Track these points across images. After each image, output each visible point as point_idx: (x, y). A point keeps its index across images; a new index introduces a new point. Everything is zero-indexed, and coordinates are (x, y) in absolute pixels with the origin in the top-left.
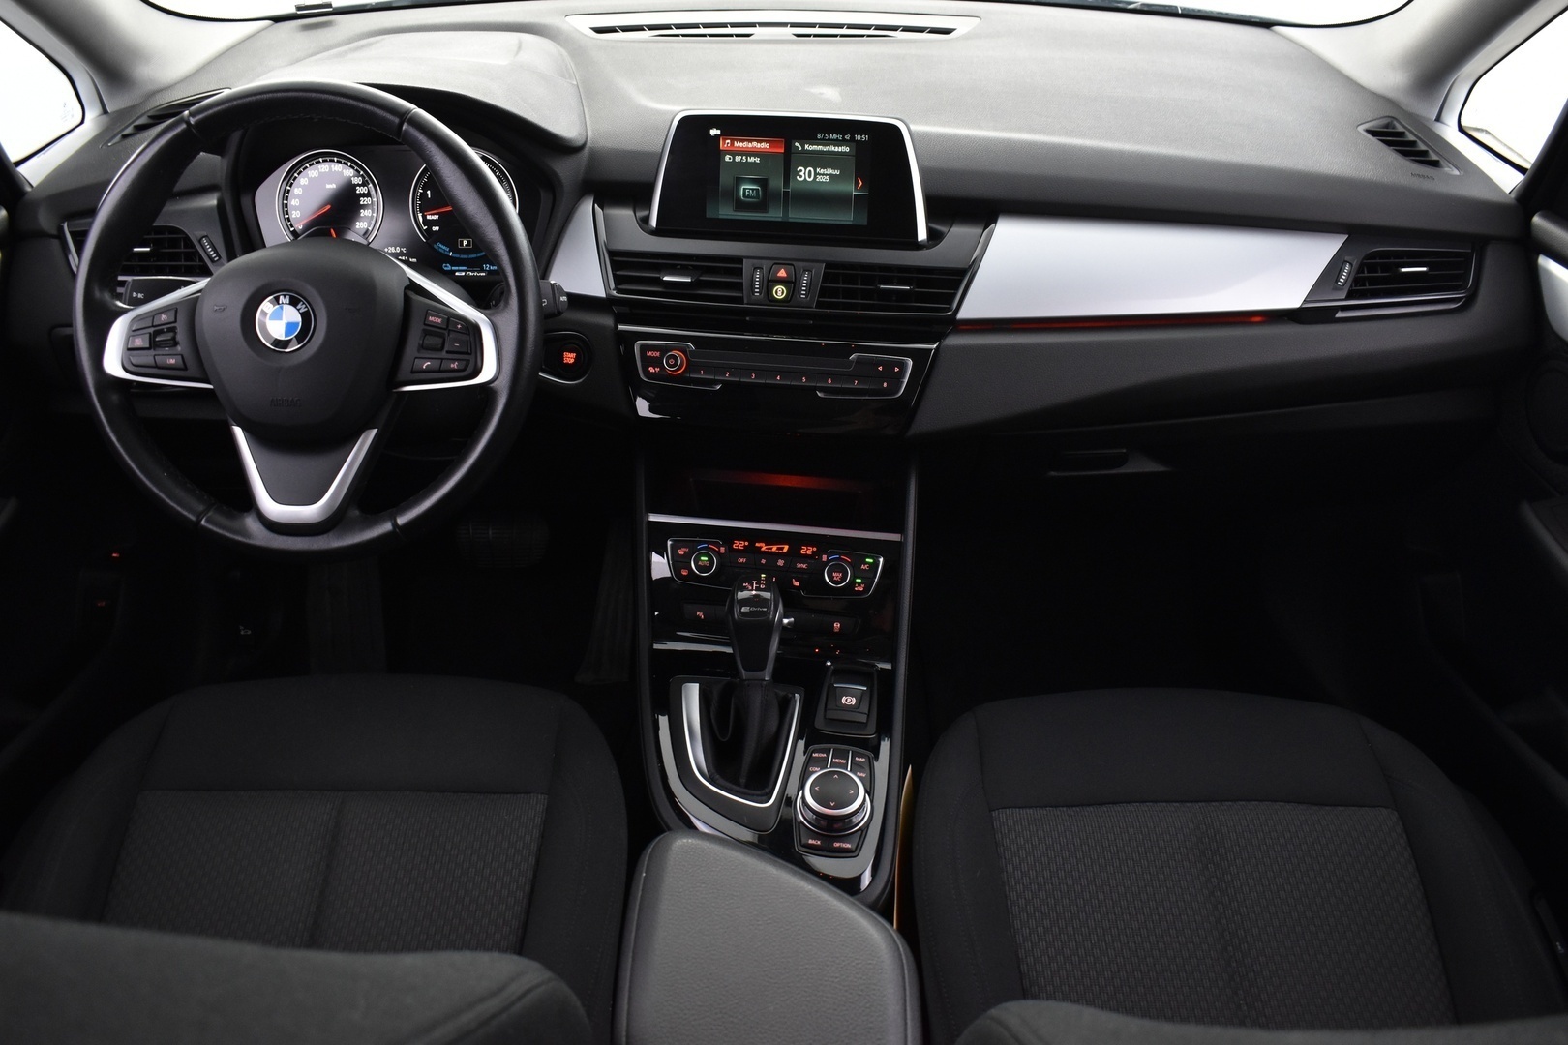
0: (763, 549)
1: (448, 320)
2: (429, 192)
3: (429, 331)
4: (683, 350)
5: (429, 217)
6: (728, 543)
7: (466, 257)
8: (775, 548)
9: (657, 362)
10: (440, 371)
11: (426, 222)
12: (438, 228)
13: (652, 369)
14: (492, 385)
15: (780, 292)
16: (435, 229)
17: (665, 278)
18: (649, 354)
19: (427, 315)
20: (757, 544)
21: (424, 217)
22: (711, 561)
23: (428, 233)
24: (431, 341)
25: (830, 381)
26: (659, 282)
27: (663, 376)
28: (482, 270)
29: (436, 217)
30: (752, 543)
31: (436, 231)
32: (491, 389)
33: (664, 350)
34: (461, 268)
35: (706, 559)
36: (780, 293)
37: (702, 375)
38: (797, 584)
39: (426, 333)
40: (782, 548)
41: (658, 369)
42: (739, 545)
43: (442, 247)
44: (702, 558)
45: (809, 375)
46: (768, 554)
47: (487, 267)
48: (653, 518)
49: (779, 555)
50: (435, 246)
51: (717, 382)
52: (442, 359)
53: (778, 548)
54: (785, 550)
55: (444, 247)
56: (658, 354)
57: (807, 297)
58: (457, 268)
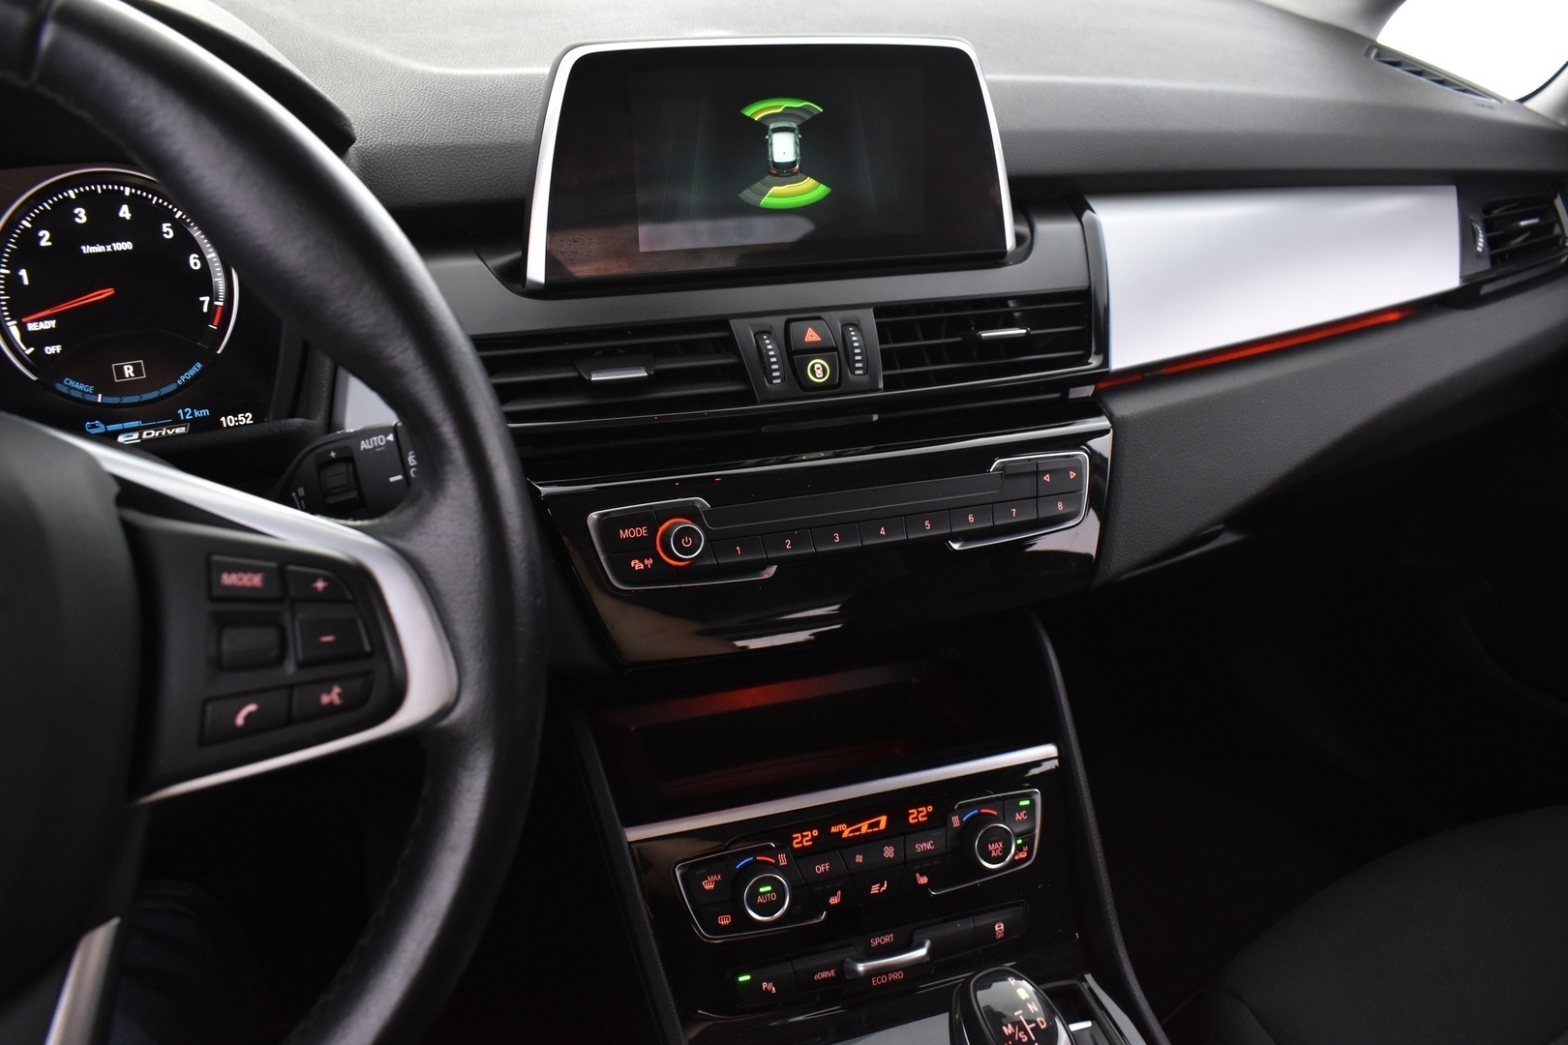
0: (845, 835)
1: (282, 572)
2: (23, 273)
3: (229, 612)
4: (691, 513)
5: (32, 327)
6: (785, 844)
7: (135, 399)
8: (864, 827)
9: (643, 548)
10: (289, 721)
11: (29, 338)
12: (58, 348)
13: (637, 565)
14: (445, 723)
15: (818, 370)
16: (50, 350)
17: (595, 378)
18: (624, 534)
19: (211, 572)
20: (834, 830)
21: (22, 327)
22: (778, 888)
23: (38, 362)
24: (237, 641)
25: (971, 518)
26: (584, 386)
27: (661, 572)
28: (178, 422)
29: (51, 324)
30: (824, 829)
31: (56, 355)
32: (445, 731)
33: (652, 520)
34: (128, 425)
35: (769, 888)
36: (819, 373)
37: (740, 555)
38: (923, 880)
39: (221, 623)
40: (877, 824)
41: (649, 562)
42: (803, 840)
43: (77, 387)
44: (762, 890)
45: (935, 513)
46: (858, 841)
47: (186, 413)
48: (634, 834)
49: (877, 839)
50: (59, 386)
51: (768, 563)
52: (291, 687)
53: (871, 826)
54: (883, 825)
55: (82, 387)
56: (643, 531)
57: (865, 373)
58: (118, 426)
